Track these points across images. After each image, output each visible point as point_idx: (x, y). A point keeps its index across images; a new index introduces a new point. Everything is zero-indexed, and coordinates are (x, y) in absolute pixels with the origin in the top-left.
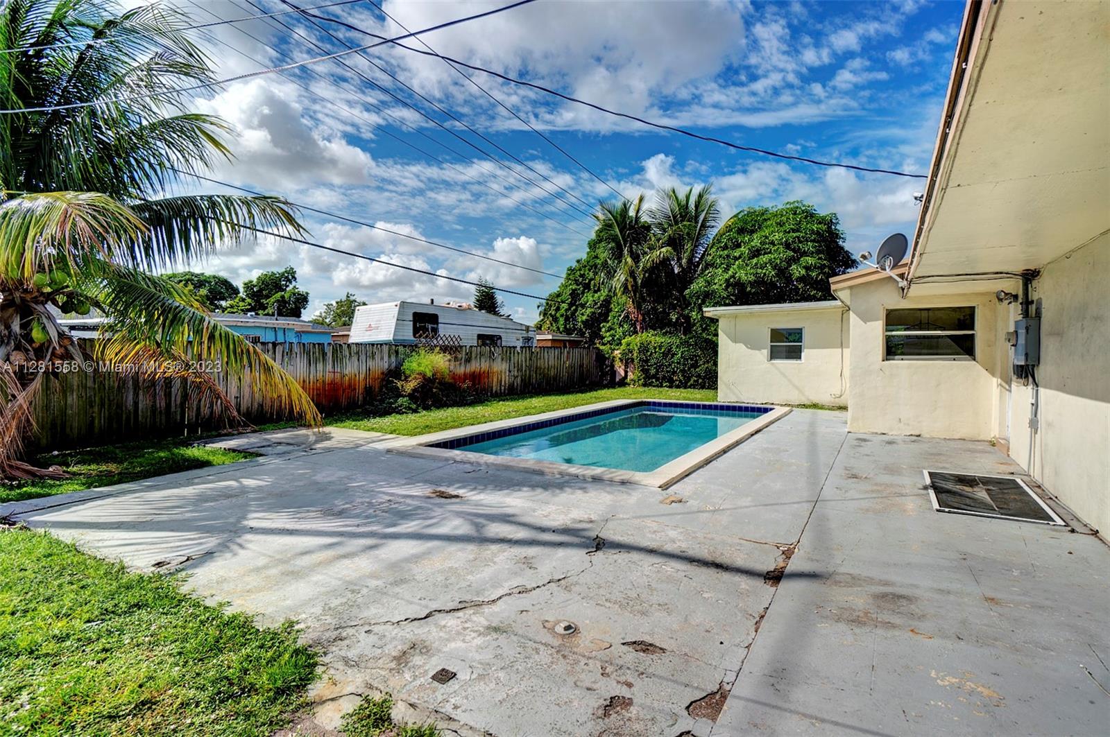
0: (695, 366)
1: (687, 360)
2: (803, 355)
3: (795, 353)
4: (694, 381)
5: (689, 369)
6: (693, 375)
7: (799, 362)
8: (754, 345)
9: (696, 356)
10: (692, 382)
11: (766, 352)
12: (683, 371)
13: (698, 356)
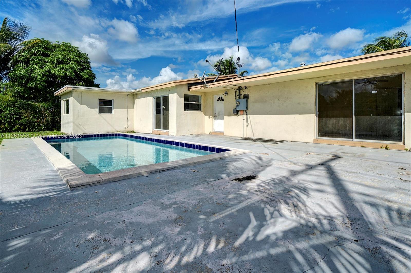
0: (19, 118)
1: (13, 115)
2: (113, 111)
3: (110, 111)
4: (18, 128)
5: (14, 121)
6: (16, 124)
7: (111, 114)
8: (91, 107)
9: (20, 113)
10: (16, 128)
11: (97, 110)
12: (9, 122)
13: (21, 113)
